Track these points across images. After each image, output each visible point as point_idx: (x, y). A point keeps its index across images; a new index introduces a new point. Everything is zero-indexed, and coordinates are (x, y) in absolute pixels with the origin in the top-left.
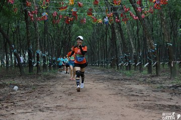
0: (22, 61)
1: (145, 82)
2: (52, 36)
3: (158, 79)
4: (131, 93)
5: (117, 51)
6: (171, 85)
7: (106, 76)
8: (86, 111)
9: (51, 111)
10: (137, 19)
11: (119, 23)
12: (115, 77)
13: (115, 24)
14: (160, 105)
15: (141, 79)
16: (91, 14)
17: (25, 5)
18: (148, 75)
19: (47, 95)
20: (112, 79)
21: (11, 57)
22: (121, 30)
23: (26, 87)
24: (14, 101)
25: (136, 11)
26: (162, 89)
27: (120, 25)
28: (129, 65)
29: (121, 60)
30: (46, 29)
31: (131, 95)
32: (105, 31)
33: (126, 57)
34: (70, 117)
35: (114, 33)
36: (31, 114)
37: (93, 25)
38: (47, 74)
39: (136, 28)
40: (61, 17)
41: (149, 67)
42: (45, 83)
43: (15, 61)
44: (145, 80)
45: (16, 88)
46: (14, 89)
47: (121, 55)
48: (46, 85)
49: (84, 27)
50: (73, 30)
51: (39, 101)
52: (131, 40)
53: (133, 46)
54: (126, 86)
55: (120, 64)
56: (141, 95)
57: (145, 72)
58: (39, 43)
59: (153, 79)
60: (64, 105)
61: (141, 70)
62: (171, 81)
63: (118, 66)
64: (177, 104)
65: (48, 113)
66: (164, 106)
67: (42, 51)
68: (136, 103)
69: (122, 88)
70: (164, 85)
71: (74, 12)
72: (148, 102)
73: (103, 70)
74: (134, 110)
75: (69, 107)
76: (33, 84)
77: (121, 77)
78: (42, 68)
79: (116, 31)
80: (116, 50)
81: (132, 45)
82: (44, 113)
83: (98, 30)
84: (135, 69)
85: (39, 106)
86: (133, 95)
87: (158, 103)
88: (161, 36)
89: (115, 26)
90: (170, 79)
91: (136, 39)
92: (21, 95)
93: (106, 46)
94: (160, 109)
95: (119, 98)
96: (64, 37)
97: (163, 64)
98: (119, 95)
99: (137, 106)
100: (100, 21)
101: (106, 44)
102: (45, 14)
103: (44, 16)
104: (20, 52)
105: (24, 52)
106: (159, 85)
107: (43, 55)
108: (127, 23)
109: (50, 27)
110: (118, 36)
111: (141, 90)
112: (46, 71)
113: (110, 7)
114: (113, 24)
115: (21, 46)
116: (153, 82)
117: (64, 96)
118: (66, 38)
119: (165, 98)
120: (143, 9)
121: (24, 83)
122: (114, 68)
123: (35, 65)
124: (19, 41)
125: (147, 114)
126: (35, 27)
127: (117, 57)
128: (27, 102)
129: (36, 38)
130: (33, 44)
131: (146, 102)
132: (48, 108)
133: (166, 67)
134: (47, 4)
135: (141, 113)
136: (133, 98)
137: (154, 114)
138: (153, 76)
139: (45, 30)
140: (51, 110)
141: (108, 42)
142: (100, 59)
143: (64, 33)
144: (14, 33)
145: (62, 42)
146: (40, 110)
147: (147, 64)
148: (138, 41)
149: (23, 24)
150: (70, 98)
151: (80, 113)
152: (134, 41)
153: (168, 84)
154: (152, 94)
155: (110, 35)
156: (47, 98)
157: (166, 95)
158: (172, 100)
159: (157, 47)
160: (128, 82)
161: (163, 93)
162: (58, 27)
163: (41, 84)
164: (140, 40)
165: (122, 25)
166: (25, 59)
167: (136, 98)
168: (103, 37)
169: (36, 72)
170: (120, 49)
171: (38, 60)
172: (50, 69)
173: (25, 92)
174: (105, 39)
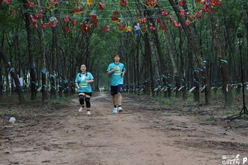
0: (22, 85)
1: (190, 112)
2: (64, 51)
3: (208, 109)
4: (171, 127)
5: (152, 72)
6: (225, 117)
7: (137, 105)
8: (108, 149)
9: (60, 150)
10: (179, 27)
11: (155, 32)
12: (149, 107)
13: (150, 34)
14: (210, 141)
15: (185, 109)
16: (117, 19)
17: (26, 7)
18: (195, 104)
19: (56, 129)
20: (145, 109)
21: (7, 80)
22: (157, 43)
23: (26, 119)
24: (9, 136)
25: (178, 15)
26: (213, 121)
27: (157, 35)
28: (169, 90)
29: (157, 83)
30: (54, 40)
31: (170, 129)
32: (136, 43)
33: (164, 79)
34: (85, 157)
35: (148, 46)
36: (32, 153)
37: (120, 36)
38: (55, 101)
39: (178, 39)
40: (75, 23)
41: (196, 92)
42: (54, 114)
43: (12, 85)
44: (190, 111)
45: (13, 119)
46: (10, 121)
47: (158, 77)
48: (54, 116)
49: (107, 38)
50: (92, 42)
51: (44, 136)
52: (171, 55)
53: (174, 64)
54: (163, 117)
55: (156, 89)
56: (184, 129)
57: (191, 99)
58: (44, 59)
59: (202, 109)
60: (79, 142)
61: (185, 97)
62: (226, 112)
63: (153, 92)
64: (233, 141)
65: (56, 152)
66: (215, 143)
67: (49, 70)
68: (177, 139)
69: (158, 121)
70: (215, 117)
71: (93, 16)
72: (194, 138)
73: (133, 98)
74: (174, 148)
75: (85, 144)
76: (36, 115)
77: (157, 106)
78: (49, 94)
79: (151, 43)
80: (151, 70)
81: (173, 62)
82: (51, 152)
83: (126, 43)
84: (177, 96)
85: (44, 144)
86: (173, 129)
87: (208, 139)
88: (212, 50)
89: (150, 37)
90: (224, 108)
91: (178, 55)
92: (19, 129)
93: (138, 65)
94: (209, 147)
95: (155, 133)
96: (79, 52)
97: (215, 90)
98: (154, 129)
99: (178, 143)
100: (129, 28)
101: (137, 61)
102: (53, 19)
103: (53, 22)
104: (19, 73)
105: (24, 72)
106: (208, 117)
107: (51, 76)
108: (166, 33)
109: (61, 38)
110: (154, 50)
111: (184, 123)
112: (55, 98)
113: (142, 10)
114: (146, 34)
115: (21, 65)
116: (201, 113)
117: (78, 130)
118: (82, 52)
119: (217, 133)
120: (188, 13)
121: (24, 114)
122: (149, 94)
123: (39, 90)
124: (17, 57)
125: (191, 152)
126: (40, 37)
127: (152, 79)
128: (27, 138)
129: (41, 52)
130: (37, 62)
131: (190, 138)
132: (56, 146)
133: (219, 93)
134: (56, 5)
135: (184, 152)
136: (172, 132)
137: (201, 154)
138: (201, 105)
139: (53, 42)
140: (60, 148)
141: (140, 59)
142: (129, 83)
143: (79, 46)
144: (11, 46)
145: (77, 58)
146: (45, 148)
147: (193, 89)
148: (181, 57)
149: (23, 34)
150: (87, 133)
151: (100, 151)
152: (176, 58)
153: (222, 114)
154: (200, 128)
155: (143, 49)
156: (56, 133)
157: (218, 129)
158: (226, 136)
159: (207, 65)
160: (166, 113)
161: (215, 127)
162: (72, 38)
163: (48, 114)
164: (184, 56)
165: (159, 36)
166: (26, 82)
167: (177, 133)
168: (134, 52)
169: (41, 100)
170: (157, 68)
171: (44, 83)
172: (60, 96)
173: (26, 125)
174: (136, 55)
